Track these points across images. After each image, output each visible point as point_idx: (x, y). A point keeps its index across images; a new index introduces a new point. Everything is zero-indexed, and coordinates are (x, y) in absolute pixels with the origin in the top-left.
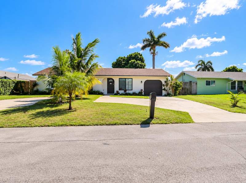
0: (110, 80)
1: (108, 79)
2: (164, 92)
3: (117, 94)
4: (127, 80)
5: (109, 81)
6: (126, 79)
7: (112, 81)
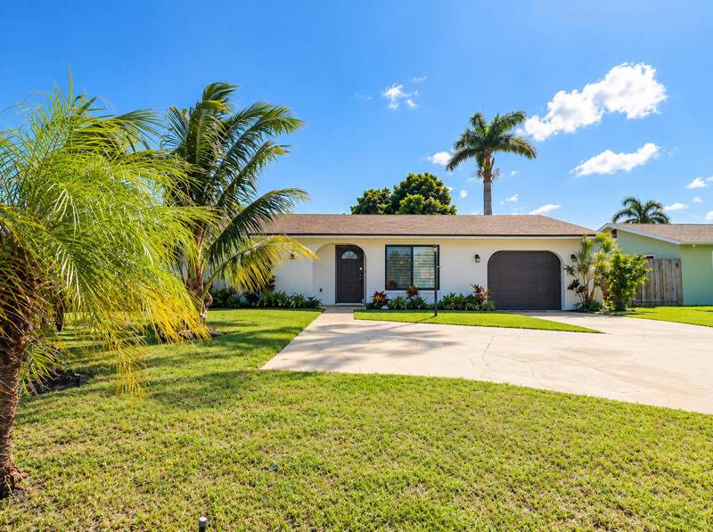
0: (347, 253)
1: (340, 249)
2: (569, 298)
3: (379, 305)
4: (416, 251)
5: (344, 257)
6: (412, 247)
7: (355, 257)
